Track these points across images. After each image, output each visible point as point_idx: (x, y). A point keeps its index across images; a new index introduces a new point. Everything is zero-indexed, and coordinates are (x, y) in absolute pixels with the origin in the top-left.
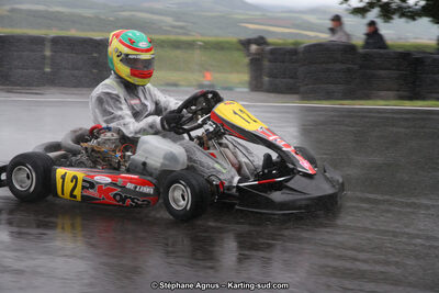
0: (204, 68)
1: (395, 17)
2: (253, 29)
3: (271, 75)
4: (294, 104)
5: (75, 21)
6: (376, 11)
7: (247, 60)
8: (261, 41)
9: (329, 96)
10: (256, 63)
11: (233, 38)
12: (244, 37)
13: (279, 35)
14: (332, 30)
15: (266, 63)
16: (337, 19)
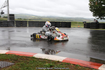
0: (78, 25)
1: (102, 19)
2: (84, 21)
3: (87, 26)
4: (89, 29)
5: (63, 20)
6: (100, 18)
7: (84, 24)
8: (85, 22)
9: (94, 28)
10: (85, 25)
11: (82, 22)
12: (83, 22)
13: (88, 22)
14: (94, 21)
15: (86, 25)
16: (95, 20)
